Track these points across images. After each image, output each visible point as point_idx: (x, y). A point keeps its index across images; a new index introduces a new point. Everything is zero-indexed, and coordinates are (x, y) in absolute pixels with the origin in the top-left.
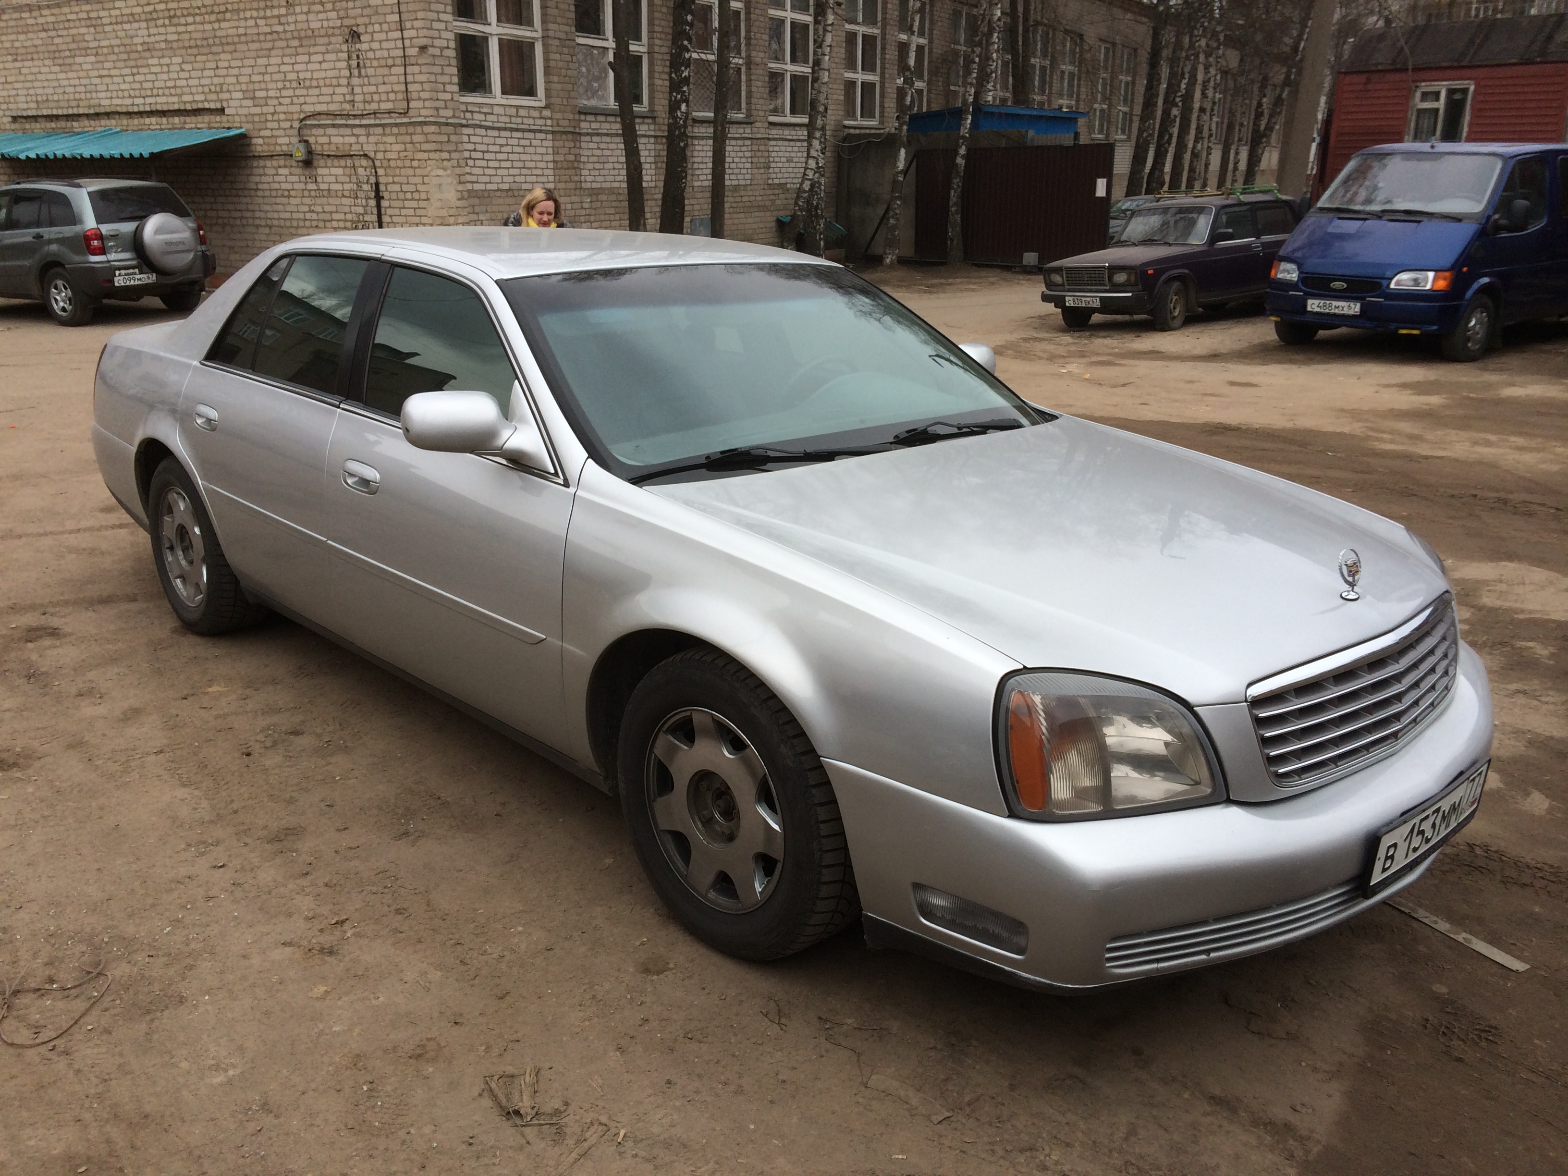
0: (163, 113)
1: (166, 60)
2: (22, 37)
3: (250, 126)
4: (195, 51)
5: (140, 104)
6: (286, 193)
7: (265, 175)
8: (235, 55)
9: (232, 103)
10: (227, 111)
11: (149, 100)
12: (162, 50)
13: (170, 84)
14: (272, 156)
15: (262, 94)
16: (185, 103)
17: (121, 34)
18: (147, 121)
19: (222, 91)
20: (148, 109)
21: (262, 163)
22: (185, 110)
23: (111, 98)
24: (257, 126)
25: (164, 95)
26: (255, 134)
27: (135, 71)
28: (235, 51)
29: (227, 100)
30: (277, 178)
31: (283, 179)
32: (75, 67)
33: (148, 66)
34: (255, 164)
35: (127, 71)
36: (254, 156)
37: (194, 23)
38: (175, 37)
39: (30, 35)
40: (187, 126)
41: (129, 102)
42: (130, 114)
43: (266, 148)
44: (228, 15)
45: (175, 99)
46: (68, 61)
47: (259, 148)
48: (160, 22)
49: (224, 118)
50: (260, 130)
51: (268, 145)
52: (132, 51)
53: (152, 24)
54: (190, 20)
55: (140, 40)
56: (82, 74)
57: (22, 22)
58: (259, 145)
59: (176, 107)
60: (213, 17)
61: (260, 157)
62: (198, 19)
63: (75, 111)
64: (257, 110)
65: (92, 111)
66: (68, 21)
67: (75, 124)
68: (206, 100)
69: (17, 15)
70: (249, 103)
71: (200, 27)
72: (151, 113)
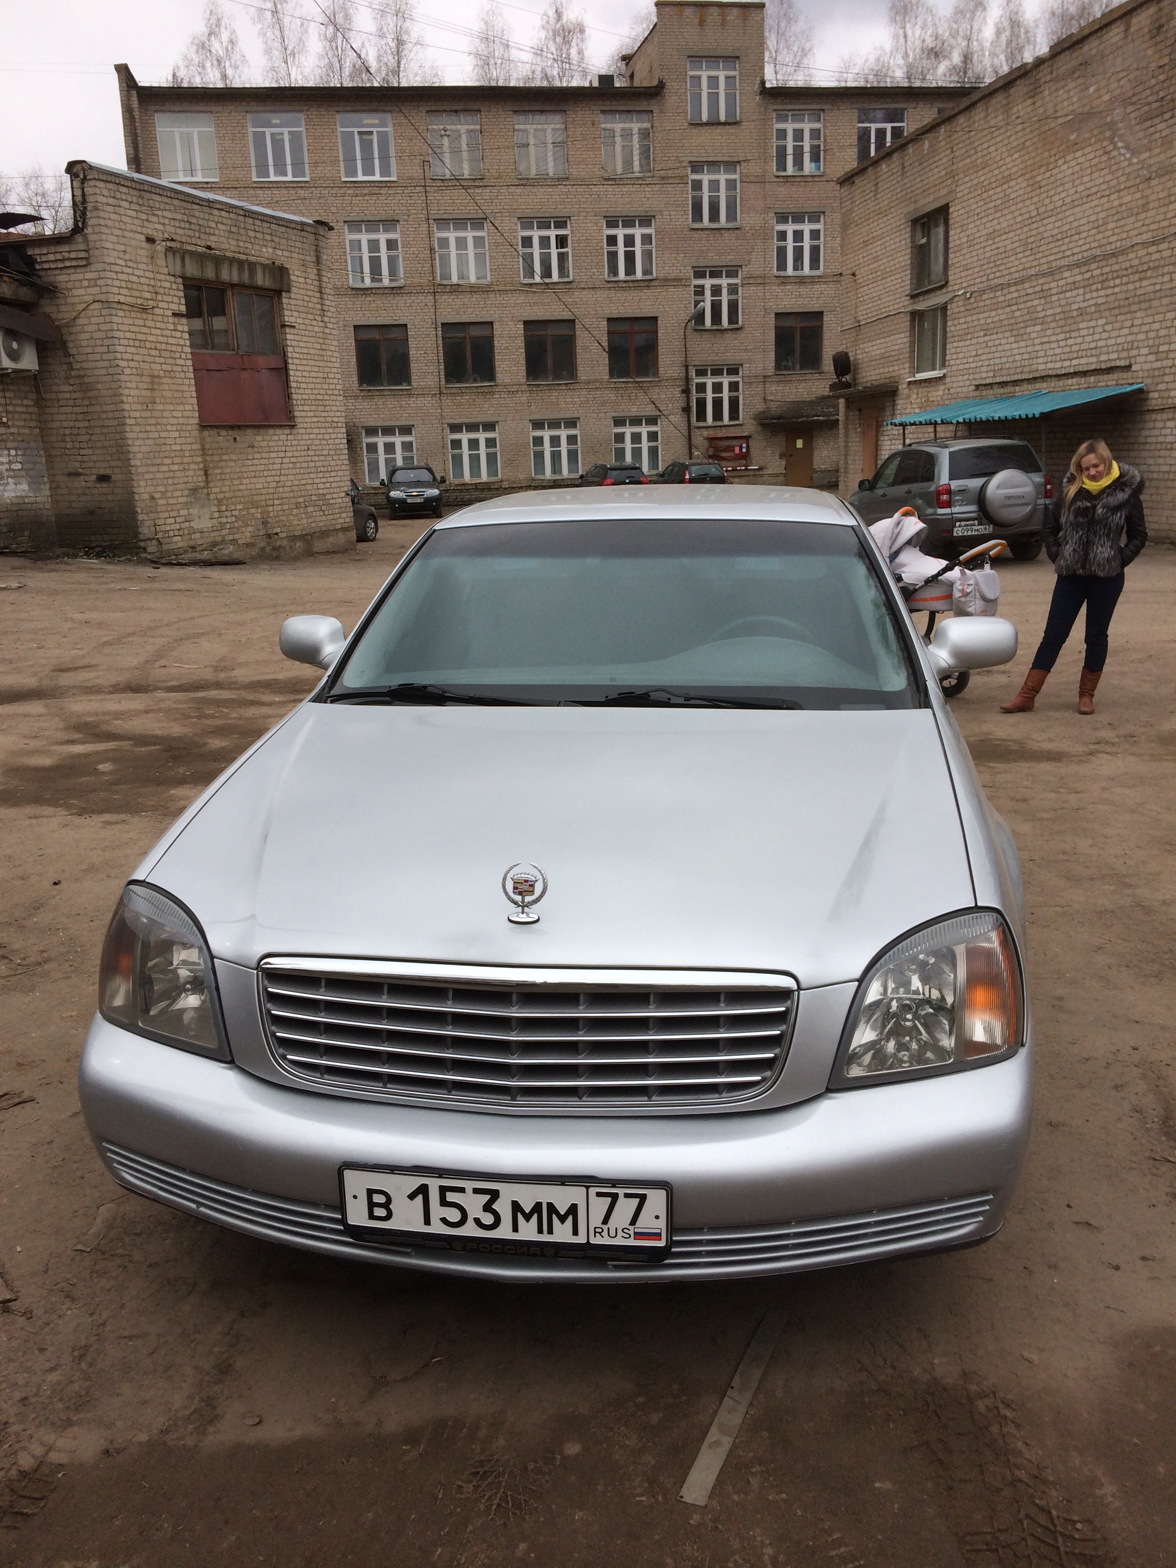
0: (1085, 374)
1: (1093, 323)
2: (993, 313)
3: (1149, 381)
4: (1116, 312)
5: (1068, 366)
6: (1169, 446)
7: (1154, 428)
8: (1149, 312)
9: (1139, 359)
10: (1134, 368)
11: (1074, 362)
12: (1092, 313)
13: (1093, 345)
14: (1163, 409)
15: (1163, 348)
16: (1101, 362)
17: (1063, 302)
18: (1070, 382)
19: (1132, 349)
20: (1072, 371)
21: (1154, 416)
22: (1101, 369)
23: (1046, 363)
24: (1157, 380)
25: (1086, 356)
26: (1152, 388)
27: (1068, 335)
28: (1150, 307)
29: (1135, 357)
30: (1164, 432)
31: (1168, 431)
32: (1025, 337)
33: (1079, 329)
34: (1148, 417)
35: (1062, 336)
36: (1148, 410)
37: (1121, 284)
38: (1103, 300)
39: (999, 311)
40: (1100, 384)
41: (1058, 365)
42: (1059, 376)
43: (1159, 401)
44: (1149, 273)
45: (1094, 360)
46: (1022, 331)
47: (1154, 402)
48: (1094, 287)
49: (1130, 374)
50: (1157, 384)
51: (1163, 398)
52: (1069, 317)
53: (1087, 289)
54: (1118, 281)
55: (1075, 306)
56: (1030, 343)
57: (995, 301)
58: (1155, 399)
59: (1093, 367)
60: (1137, 277)
61: (1153, 411)
62: (1125, 280)
63: (1019, 377)
64: (1158, 364)
65: (1031, 377)
66: (1027, 295)
67: (1017, 389)
68: (1118, 358)
69: (992, 295)
70: (1152, 358)
71: (1125, 288)
72: (1075, 374)
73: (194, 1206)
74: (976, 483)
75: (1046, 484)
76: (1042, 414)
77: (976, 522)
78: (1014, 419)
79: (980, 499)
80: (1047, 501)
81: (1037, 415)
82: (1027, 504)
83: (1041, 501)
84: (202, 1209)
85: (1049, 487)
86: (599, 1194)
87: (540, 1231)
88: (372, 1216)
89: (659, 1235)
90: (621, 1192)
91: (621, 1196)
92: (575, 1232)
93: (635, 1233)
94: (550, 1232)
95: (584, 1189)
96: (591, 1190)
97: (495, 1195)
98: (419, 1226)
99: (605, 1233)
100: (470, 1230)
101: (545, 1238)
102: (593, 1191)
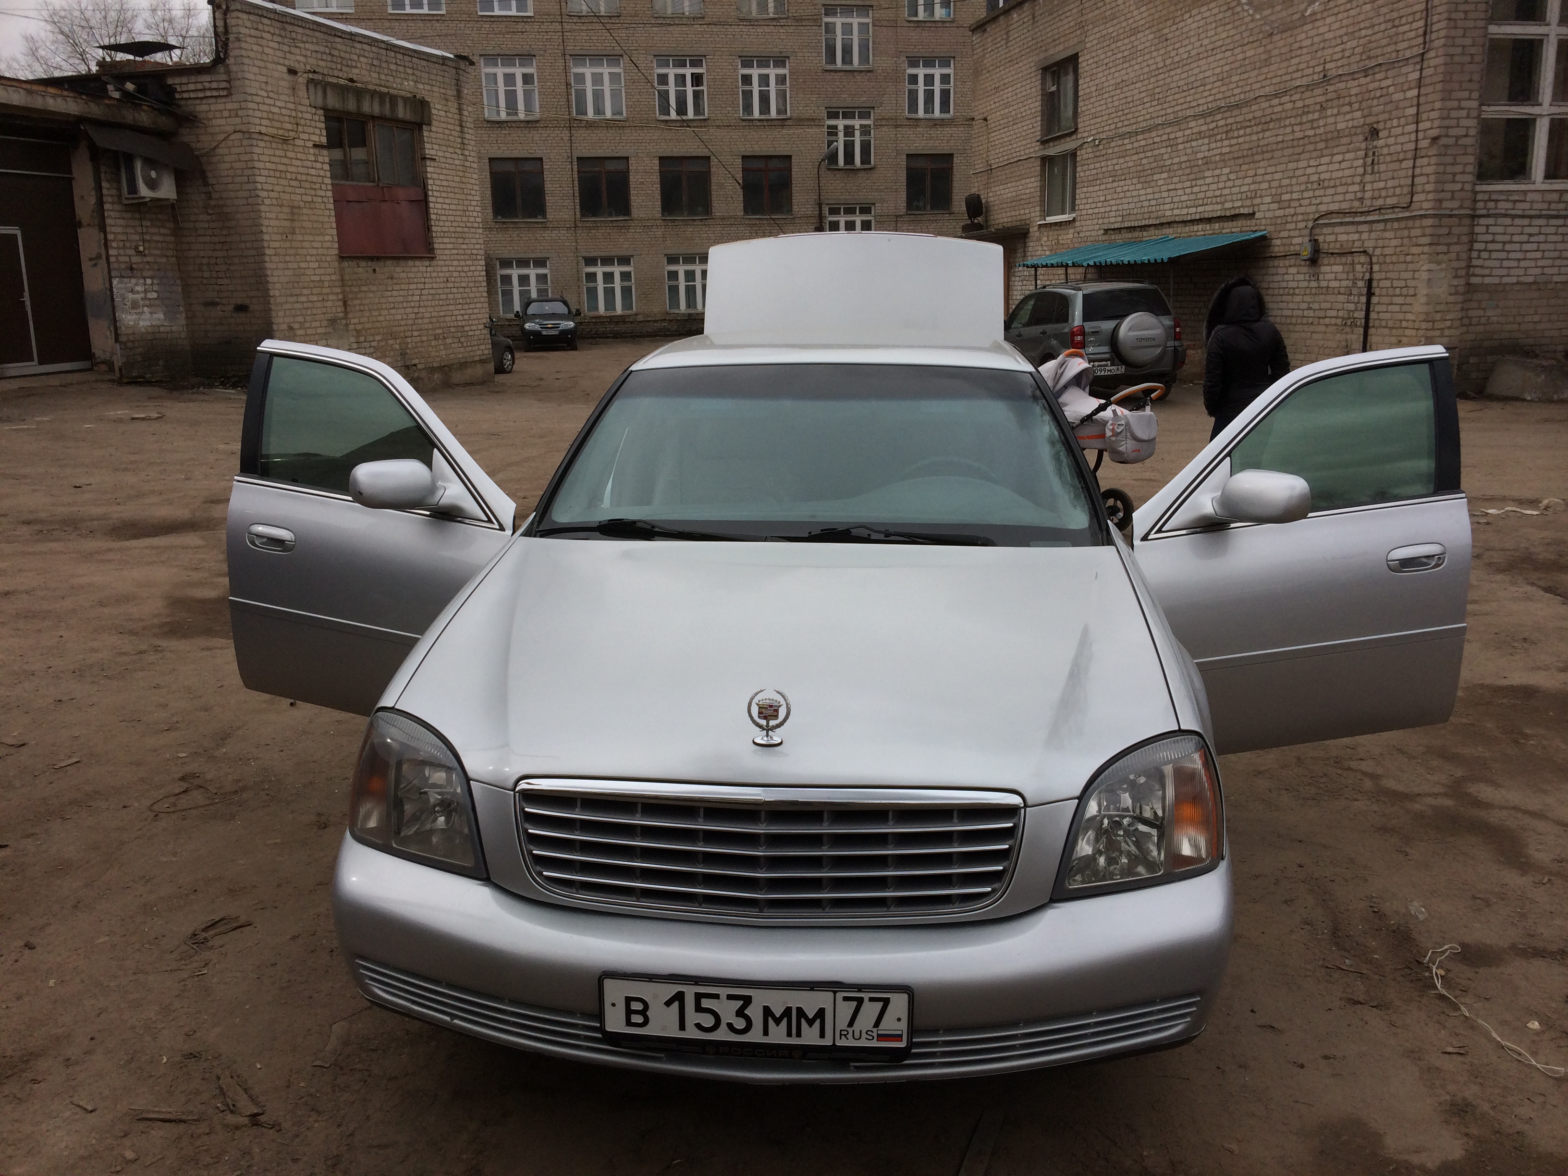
0: (1209, 220)
1: (1217, 172)
2: (1121, 161)
3: (1271, 228)
4: (1240, 161)
5: (1194, 212)
6: (1291, 291)
7: (1277, 274)
8: (1272, 162)
9: (1263, 207)
10: (1257, 216)
11: (1200, 209)
12: (1216, 162)
13: (1218, 193)
14: (1285, 256)
15: (1286, 197)
16: (1226, 209)
17: (1189, 151)
18: (1196, 228)
19: (1255, 197)
20: (1198, 217)
21: (1276, 263)
22: (1225, 216)
23: (1173, 209)
24: (1279, 228)
25: (1211, 204)
26: (1274, 235)
27: (1194, 183)
28: (1272, 158)
29: (1258, 205)
30: (1286, 277)
31: (1290, 277)
32: (1153, 184)
33: (1205, 178)
34: (1271, 263)
35: (1188, 184)
36: (1271, 257)
37: (1245, 135)
38: (1227, 150)
39: (1127, 159)
40: (1224, 231)
41: (1185, 211)
42: (1185, 222)
43: (1281, 249)
44: (1271, 125)
45: (1219, 207)
46: (1149, 178)
47: (1276, 249)
48: (1219, 137)
49: (1254, 222)
50: (1280, 232)
51: (1284, 245)
52: (1194, 166)
53: (1213, 139)
54: (1242, 132)
55: (1200, 156)
56: (1157, 189)
57: (1123, 148)
58: (1277, 246)
59: (1219, 214)
60: (1260, 128)
61: (1276, 257)
62: (1248, 130)
63: (1147, 222)
64: (1280, 213)
65: (1158, 222)
66: (1154, 143)
67: (1145, 234)
68: (1242, 206)
69: (1120, 142)
70: (1275, 206)
71: (1247, 138)
72: (1201, 221)
73: (448, 1018)
74: (1107, 326)
75: (1175, 326)
76: (1170, 259)
77: (1109, 363)
78: (1143, 263)
79: (1113, 340)
80: (1177, 343)
81: (1165, 260)
82: (1160, 346)
83: (1171, 343)
84: (456, 1021)
85: (1178, 330)
86: (846, 999)
87: (789, 1034)
88: (629, 1023)
89: (901, 1036)
90: (866, 996)
91: (866, 1000)
92: (822, 1035)
93: (878, 1035)
94: (799, 1035)
95: (832, 994)
96: (838, 994)
97: (747, 1000)
98: (674, 1032)
99: (850, 1036)
100: (722, 1035)
101: (794, 1041)
102: (840, 995)
